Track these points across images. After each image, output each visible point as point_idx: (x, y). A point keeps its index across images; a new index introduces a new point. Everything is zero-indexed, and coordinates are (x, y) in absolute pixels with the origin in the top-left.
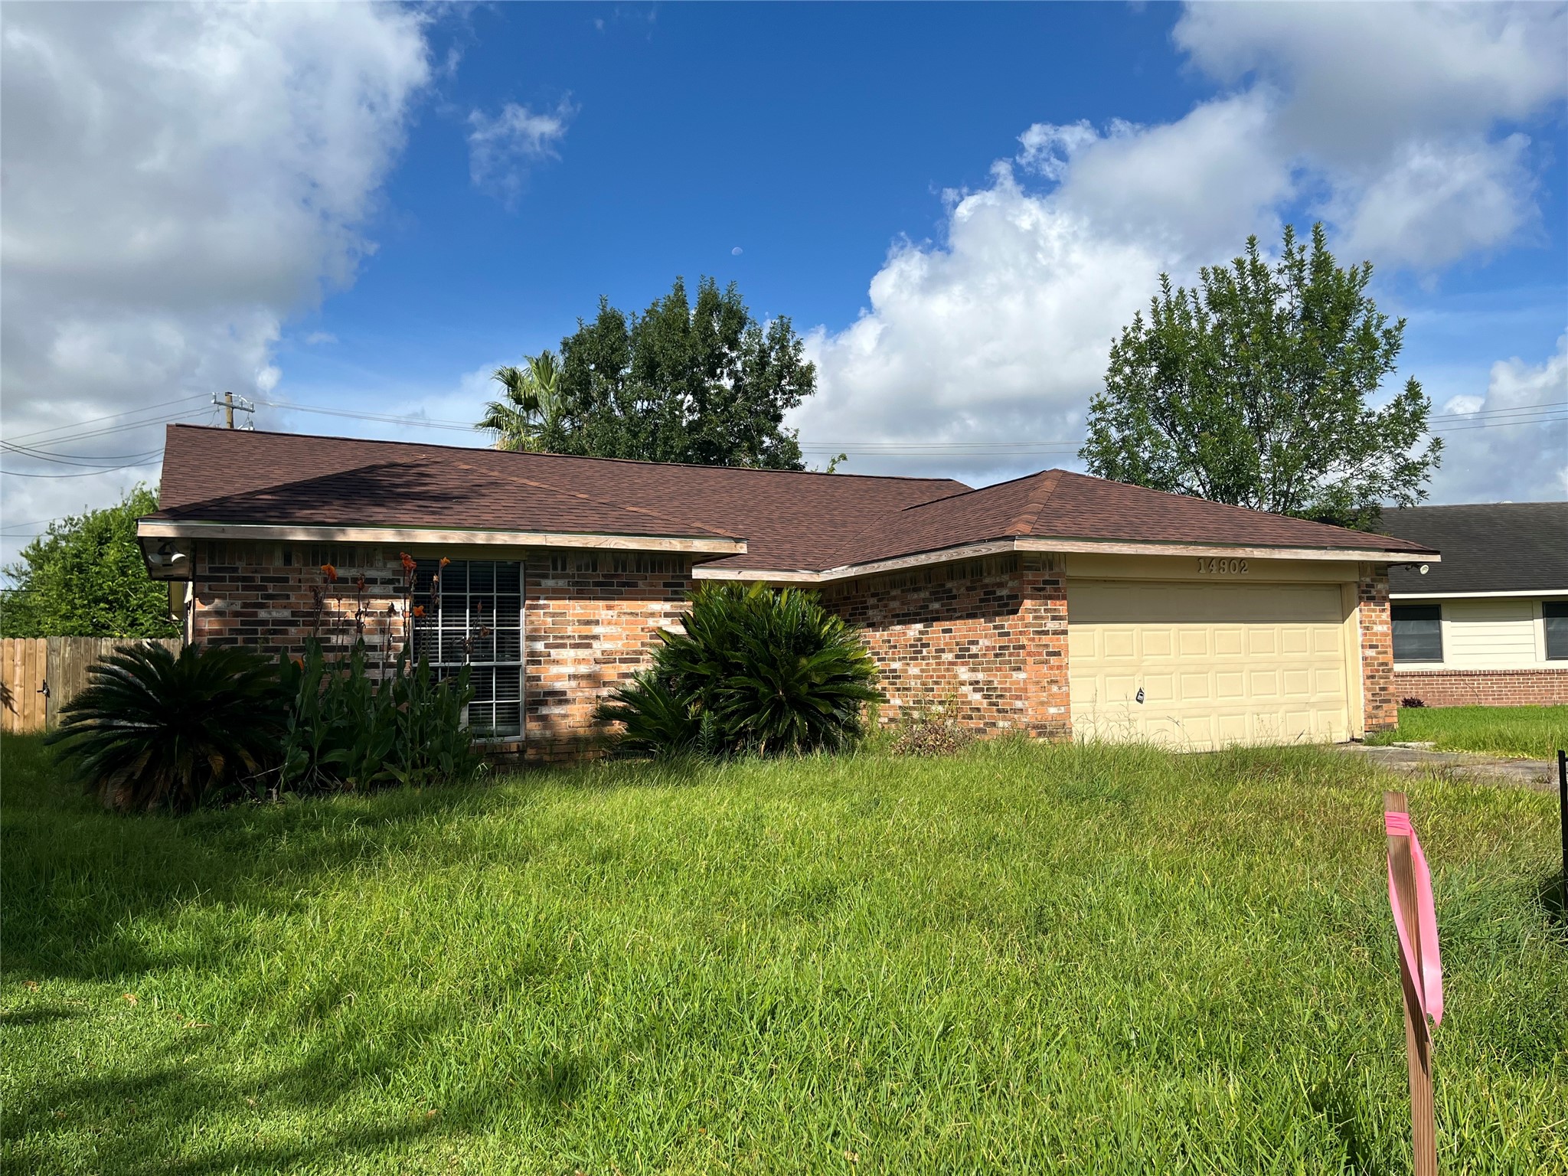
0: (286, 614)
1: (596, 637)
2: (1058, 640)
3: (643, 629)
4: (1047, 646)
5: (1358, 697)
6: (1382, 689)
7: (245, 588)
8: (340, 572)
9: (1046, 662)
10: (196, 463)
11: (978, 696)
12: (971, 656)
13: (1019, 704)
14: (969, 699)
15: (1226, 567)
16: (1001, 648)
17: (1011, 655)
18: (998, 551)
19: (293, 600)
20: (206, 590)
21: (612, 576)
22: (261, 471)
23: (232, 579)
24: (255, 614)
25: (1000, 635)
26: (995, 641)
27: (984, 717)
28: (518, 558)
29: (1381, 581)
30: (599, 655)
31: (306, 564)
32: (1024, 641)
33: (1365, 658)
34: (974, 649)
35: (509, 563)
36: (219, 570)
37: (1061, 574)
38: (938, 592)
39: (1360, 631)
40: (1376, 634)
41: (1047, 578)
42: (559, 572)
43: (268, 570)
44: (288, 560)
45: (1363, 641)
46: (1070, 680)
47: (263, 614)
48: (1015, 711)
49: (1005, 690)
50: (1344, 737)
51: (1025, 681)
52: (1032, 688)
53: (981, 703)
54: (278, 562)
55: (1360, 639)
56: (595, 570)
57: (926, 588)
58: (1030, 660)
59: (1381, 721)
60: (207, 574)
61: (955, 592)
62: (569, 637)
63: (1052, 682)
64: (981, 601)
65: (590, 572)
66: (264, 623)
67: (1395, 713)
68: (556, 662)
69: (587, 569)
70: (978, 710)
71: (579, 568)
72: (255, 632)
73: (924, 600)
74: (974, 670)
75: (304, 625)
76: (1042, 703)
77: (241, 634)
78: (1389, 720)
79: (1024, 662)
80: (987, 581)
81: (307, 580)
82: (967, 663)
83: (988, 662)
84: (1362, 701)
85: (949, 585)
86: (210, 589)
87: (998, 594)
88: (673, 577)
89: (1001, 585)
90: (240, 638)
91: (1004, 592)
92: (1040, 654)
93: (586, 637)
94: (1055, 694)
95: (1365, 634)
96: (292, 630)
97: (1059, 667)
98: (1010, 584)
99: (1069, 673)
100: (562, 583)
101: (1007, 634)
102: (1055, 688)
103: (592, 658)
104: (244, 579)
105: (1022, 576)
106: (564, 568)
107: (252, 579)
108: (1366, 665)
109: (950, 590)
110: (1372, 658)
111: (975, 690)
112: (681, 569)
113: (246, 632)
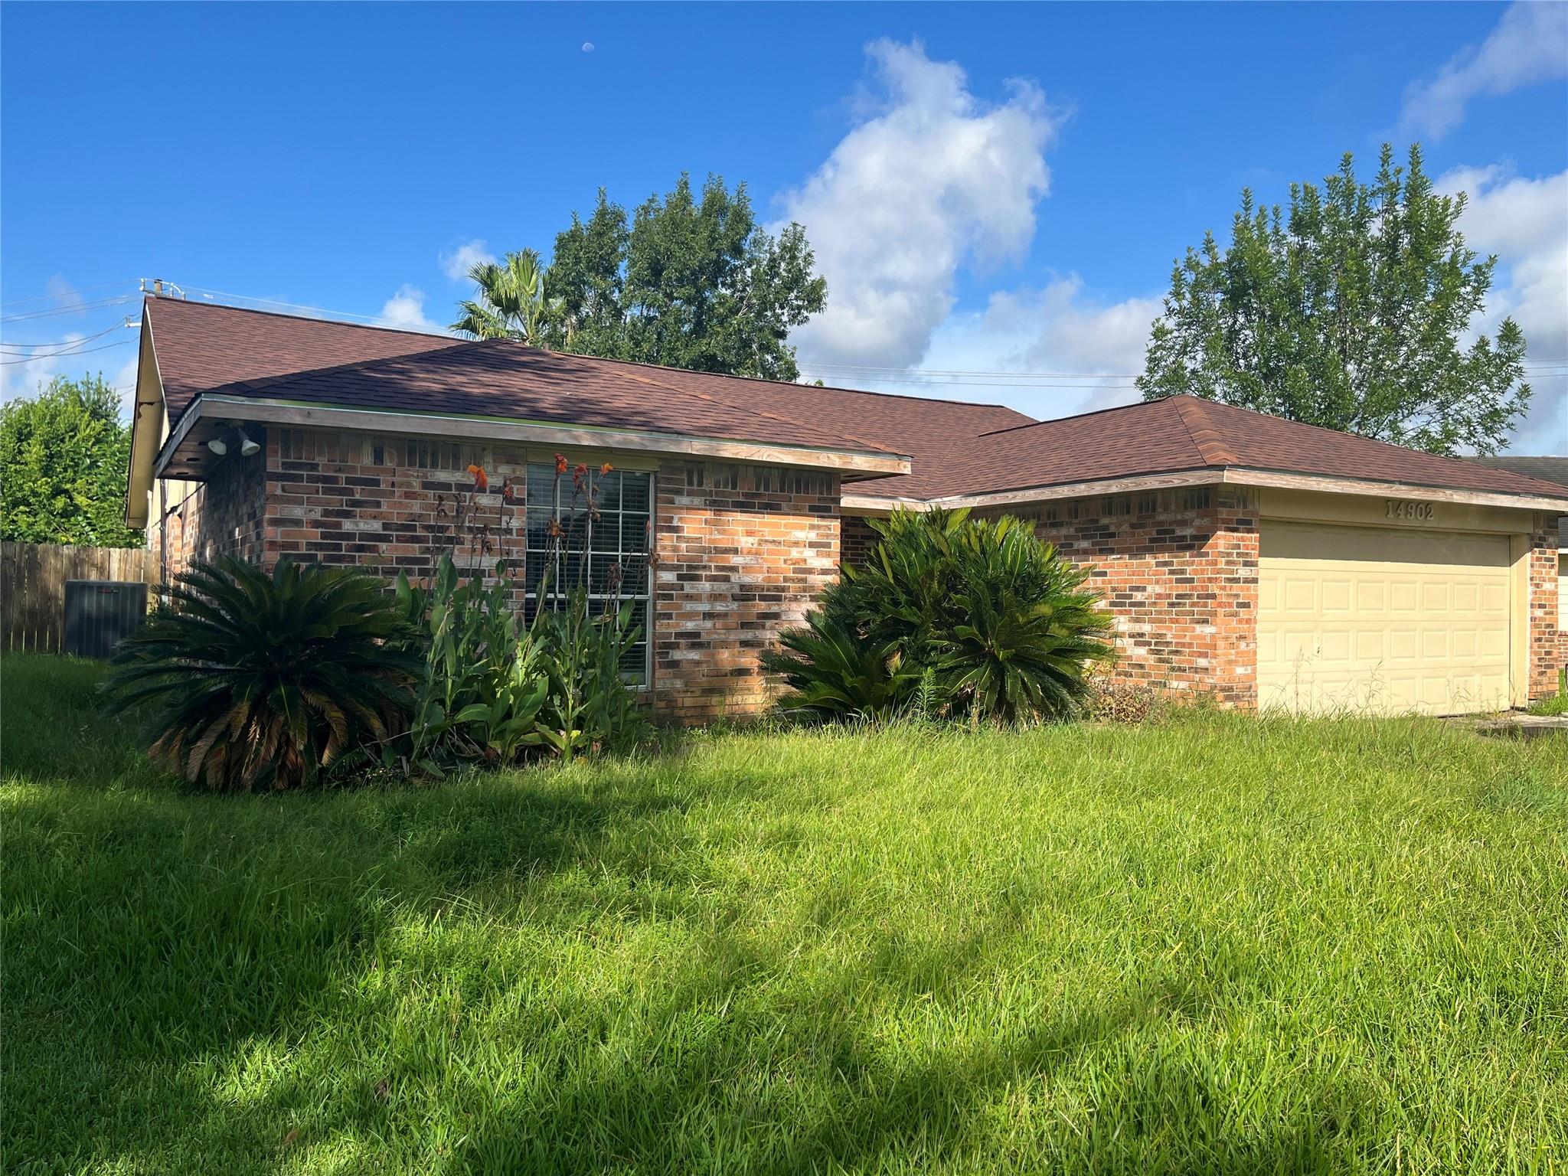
0: (376, 526)
1: (734, 569)
2: (1248, 589)
3: (785, 561)
4: (1237, 596)
5: (1524, 661)
6: (1548, 653)
7: (326, 491)
8: (442, 476)
9: (1235, 614)
10: (192, 341)
11: (1142, 651)
12: (1132, 604)
13: (1202, 662)
14: (1129, 653)
15: (1413, 511)
16: (1178, 596)
17: (1193, 605)
18: (1199, 482)
19: (384, 508)
20: (279, 492)
21: (754, 495)
22: (271, 355)
23: (311, 479)
24: (339, 525)
25: (1178, 581)
26: (1171, 588)
27: (1149, 675)
28: (648, 468)
29: (1551, 534)
30: (737, 591)
31: (401, 464)
32: (1214, 589)
33: (1533, 619)
34: (1138, 596)
35: (638, 474)
36: (294, 466)
37: (1254, 513)
38: (1087, 529)
39: (1530, 589)
40: (1544, 593)
41: (1241, 516)
42: (695, 487)
43: (353, 469)
44: (378, 458)
45: (1533, 600)
46: (1258, 635)
47: (348, 526)
48: (1196, 670)
49: (1183, 645)
50: (1505, 705)
51: (1213, 636)
52: (1221, 643)
53: (1146, 660)
54: (367, 460)
55: (1529, 597)
56: (734, 487)
57: (1071, 524)
58: (1221, 611)
59: (1545, 689)
60: (280, 470)
61: (1112, 529)
62: (705, 567)
63: (1242, 638)
64: (1151, 540)
65: (729, 489)
66: (349, 536)
67: (1557, 680)
68: (690, 597)
69: (726, 485)
70: (1141, 666)
71: (717, 485)
72: (339, 547)
73: (1066, 538)
74: (1137, 621)
75: (398, 541)
76: (1230, 662)
77: (321, 549)
78: (1551, 687)
79: (1214, 614)
80: (1162, 517)
81: (401, 485)
82: (1128, 612)
83: (1159, 613)
84: (1528, 666)
85: (1105, 521)
86: (283, 490)
87: (1179, 532)
88: (819, 499)
89: (1183, 523)
90: (320, 555)
91: (1188, 532)
92: (1230, 605)
93: (724, 568)
94: (1243, 652)
95: (1535, 593)
96: (383, 546)
97: (1248, 621)
98: (1197, 522)
99: (1258, 627)
100: (697, 501)
101: (1191, 580)
102: (1243, 645)
103: (729, 594)
104: (326, 480)
105: (1216, 513)
106: (700, 484)
107: (335, 480)
108: (1536, 626)
109: (1107, 527)
110: (1541, 619)
111: (1137, 644)
112: (829, 492)
113: (327, 547)
